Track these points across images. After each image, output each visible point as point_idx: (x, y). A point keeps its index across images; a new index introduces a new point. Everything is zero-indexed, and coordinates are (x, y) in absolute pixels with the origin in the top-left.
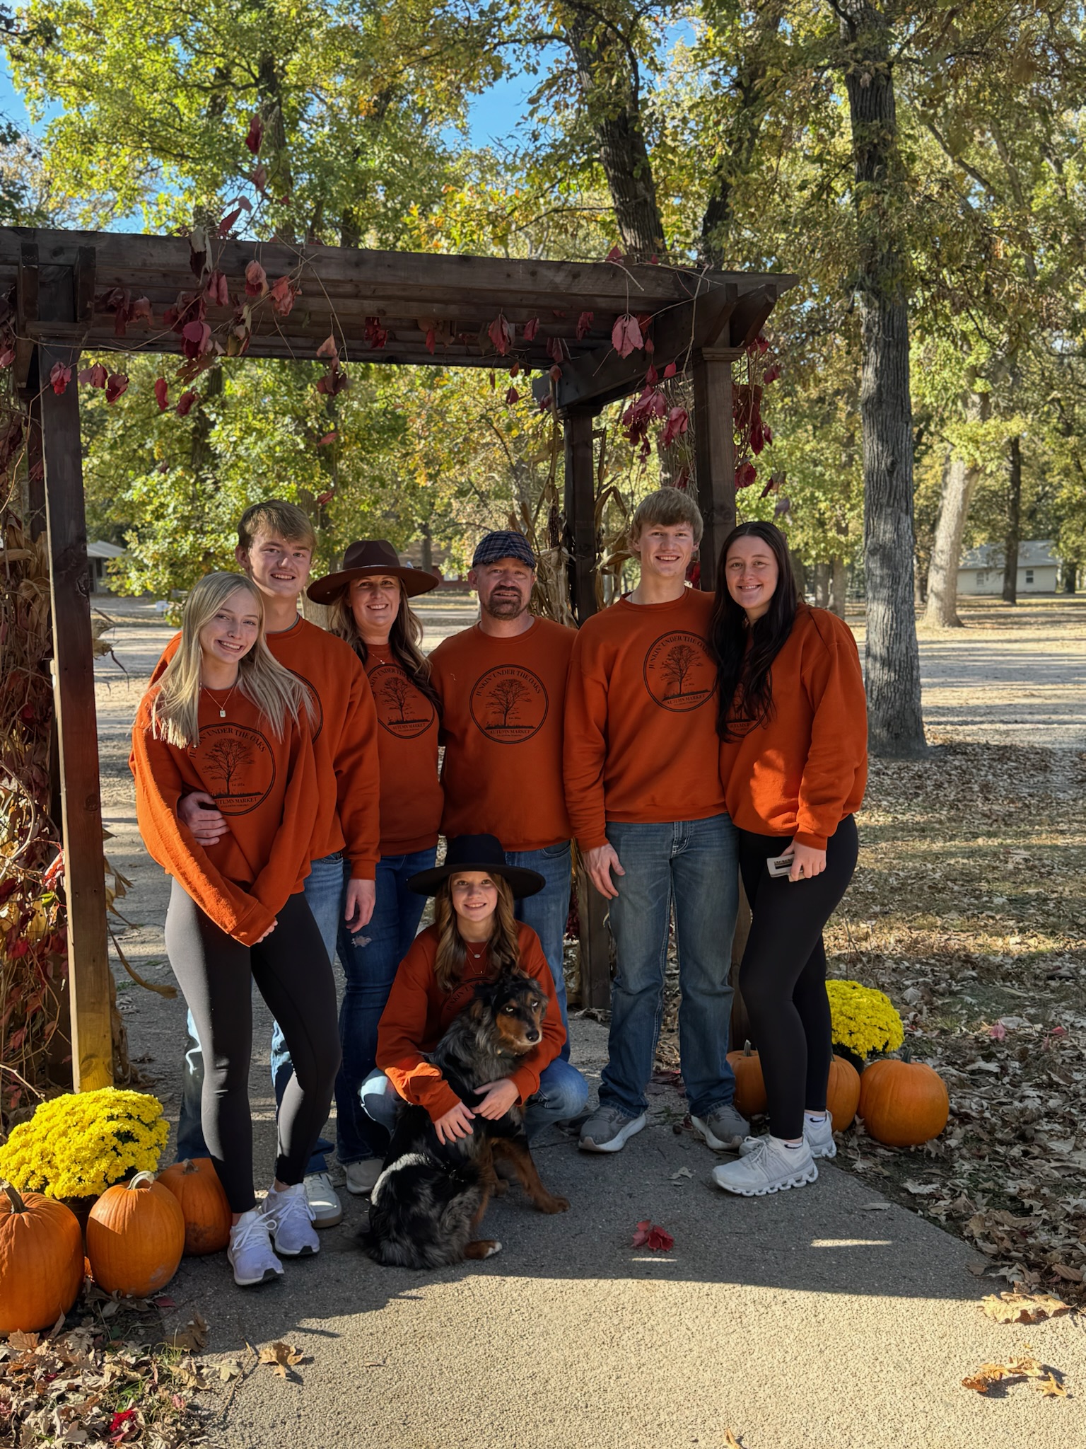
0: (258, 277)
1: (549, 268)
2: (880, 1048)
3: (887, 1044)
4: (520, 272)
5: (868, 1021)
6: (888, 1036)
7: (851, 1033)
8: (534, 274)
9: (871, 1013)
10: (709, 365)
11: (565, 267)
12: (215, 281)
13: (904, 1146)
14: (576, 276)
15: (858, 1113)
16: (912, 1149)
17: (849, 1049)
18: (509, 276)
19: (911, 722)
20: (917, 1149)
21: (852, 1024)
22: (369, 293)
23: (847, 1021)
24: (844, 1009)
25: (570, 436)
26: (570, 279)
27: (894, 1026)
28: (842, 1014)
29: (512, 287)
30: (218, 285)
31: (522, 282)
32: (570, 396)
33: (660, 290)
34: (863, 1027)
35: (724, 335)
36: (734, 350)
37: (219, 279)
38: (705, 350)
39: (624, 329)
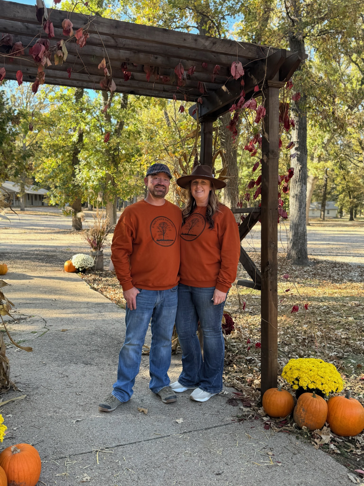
0: (69, 26)
1: (203, 39)
2: (334, 391)
3: (337, 389)
4: (190, 40)
5: (329, 379)
6: (338, 385)
7: (322, 384)
8: (196, 40)
9: (331, 375)
10: (270, 89)
11: (210, 39)
12: (47, 25)
13: (347, 437)
14: (214, 43)
15: (327, 421)
16: (350, 438)
17: (321, 391)
18: (185, 40)
19: (303, 254)
20: (352, 439)
21: (323, 380)
22: (122, 46)
23: (321, 378)
24: (319, 373)
25: (204, 130)
26: (212, 44)
27: (340, 381)
28: (318, 375)
29: (186, 45)
30: (49, 28)
31: (190, 43)
32: (205, 111)
33: (250, 54)
34: (328, 382)
35: (277, 76)
36: (281, 83)
37: (49, 24)
38: (269, 81)
39: (236, 67)
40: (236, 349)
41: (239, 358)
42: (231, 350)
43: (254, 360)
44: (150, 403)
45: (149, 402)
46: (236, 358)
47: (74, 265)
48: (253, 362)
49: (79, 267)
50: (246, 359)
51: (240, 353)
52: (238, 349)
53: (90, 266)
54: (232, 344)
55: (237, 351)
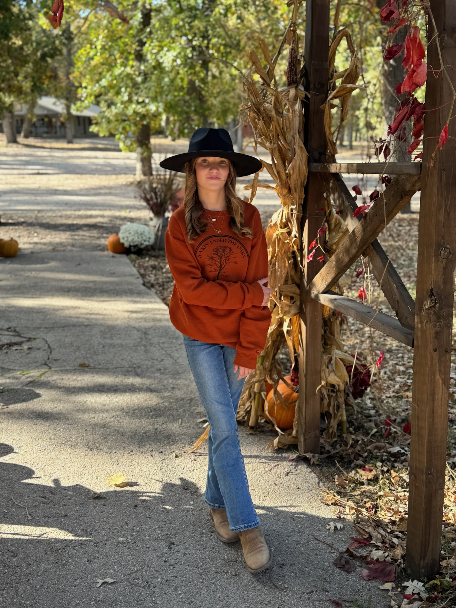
40: (372, 424)
41: (376, 448)
42: (363, 427)
43: (403, 454)
44: (185, 554)
45: (183, 551)
46: (369, 448)
47: (122, 241)
48: (402, 458)
49: (130, 246)
50: (389, 453)
51: (380, 435)
52: (377, 425)
53: (147, 243)
54: (367, 412)
55: (375, 430)
